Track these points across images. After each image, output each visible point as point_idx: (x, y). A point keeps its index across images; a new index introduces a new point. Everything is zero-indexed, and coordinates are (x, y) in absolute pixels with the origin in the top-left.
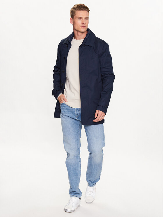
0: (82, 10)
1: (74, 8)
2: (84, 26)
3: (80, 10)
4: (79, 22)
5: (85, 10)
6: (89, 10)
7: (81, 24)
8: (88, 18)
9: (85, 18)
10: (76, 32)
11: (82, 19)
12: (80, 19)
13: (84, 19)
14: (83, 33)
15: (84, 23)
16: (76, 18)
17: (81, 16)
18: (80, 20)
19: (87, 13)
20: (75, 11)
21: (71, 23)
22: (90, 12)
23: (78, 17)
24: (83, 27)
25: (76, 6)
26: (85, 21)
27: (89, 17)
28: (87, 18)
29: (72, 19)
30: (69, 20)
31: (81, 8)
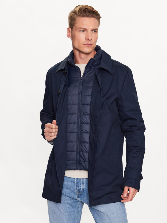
0: (88, 16)
1: (74, 12)
2: (90, 43)
3: (84, 16)
4: (82, 37)
5: (93, 16)
6: (100, 17)
7: (85, 40)
8: (97, 29)
9: (92, 30)
10: (77, 53)
11: (86, 32)
12: (83, 31)
13: (89, 31)
14: (88, 54)
15: (90, 38)
16: (76, 30)
17: (85, 27)
18: (83, 33)
19: (96, 21)
20: (76, 17)
21: (68, 36)
22: (101, 19)
23: (80, 28)
24: (87, 45)
25: (78, 9)
26: (91, 36)
27: (99, 29)
28: (95, 29)
29: (70, 30)
30: (66, 31)
31: (86, 13)
